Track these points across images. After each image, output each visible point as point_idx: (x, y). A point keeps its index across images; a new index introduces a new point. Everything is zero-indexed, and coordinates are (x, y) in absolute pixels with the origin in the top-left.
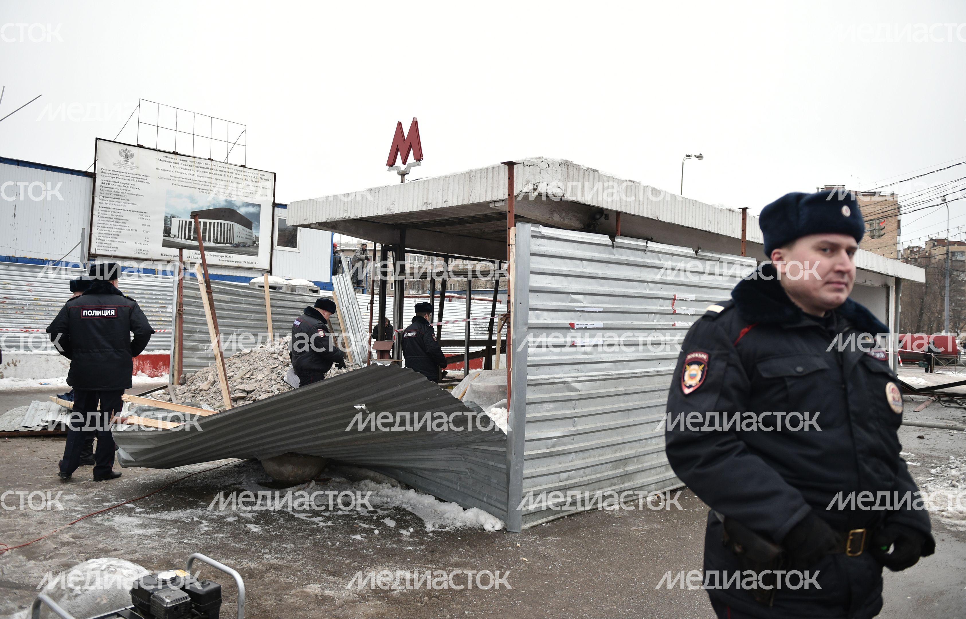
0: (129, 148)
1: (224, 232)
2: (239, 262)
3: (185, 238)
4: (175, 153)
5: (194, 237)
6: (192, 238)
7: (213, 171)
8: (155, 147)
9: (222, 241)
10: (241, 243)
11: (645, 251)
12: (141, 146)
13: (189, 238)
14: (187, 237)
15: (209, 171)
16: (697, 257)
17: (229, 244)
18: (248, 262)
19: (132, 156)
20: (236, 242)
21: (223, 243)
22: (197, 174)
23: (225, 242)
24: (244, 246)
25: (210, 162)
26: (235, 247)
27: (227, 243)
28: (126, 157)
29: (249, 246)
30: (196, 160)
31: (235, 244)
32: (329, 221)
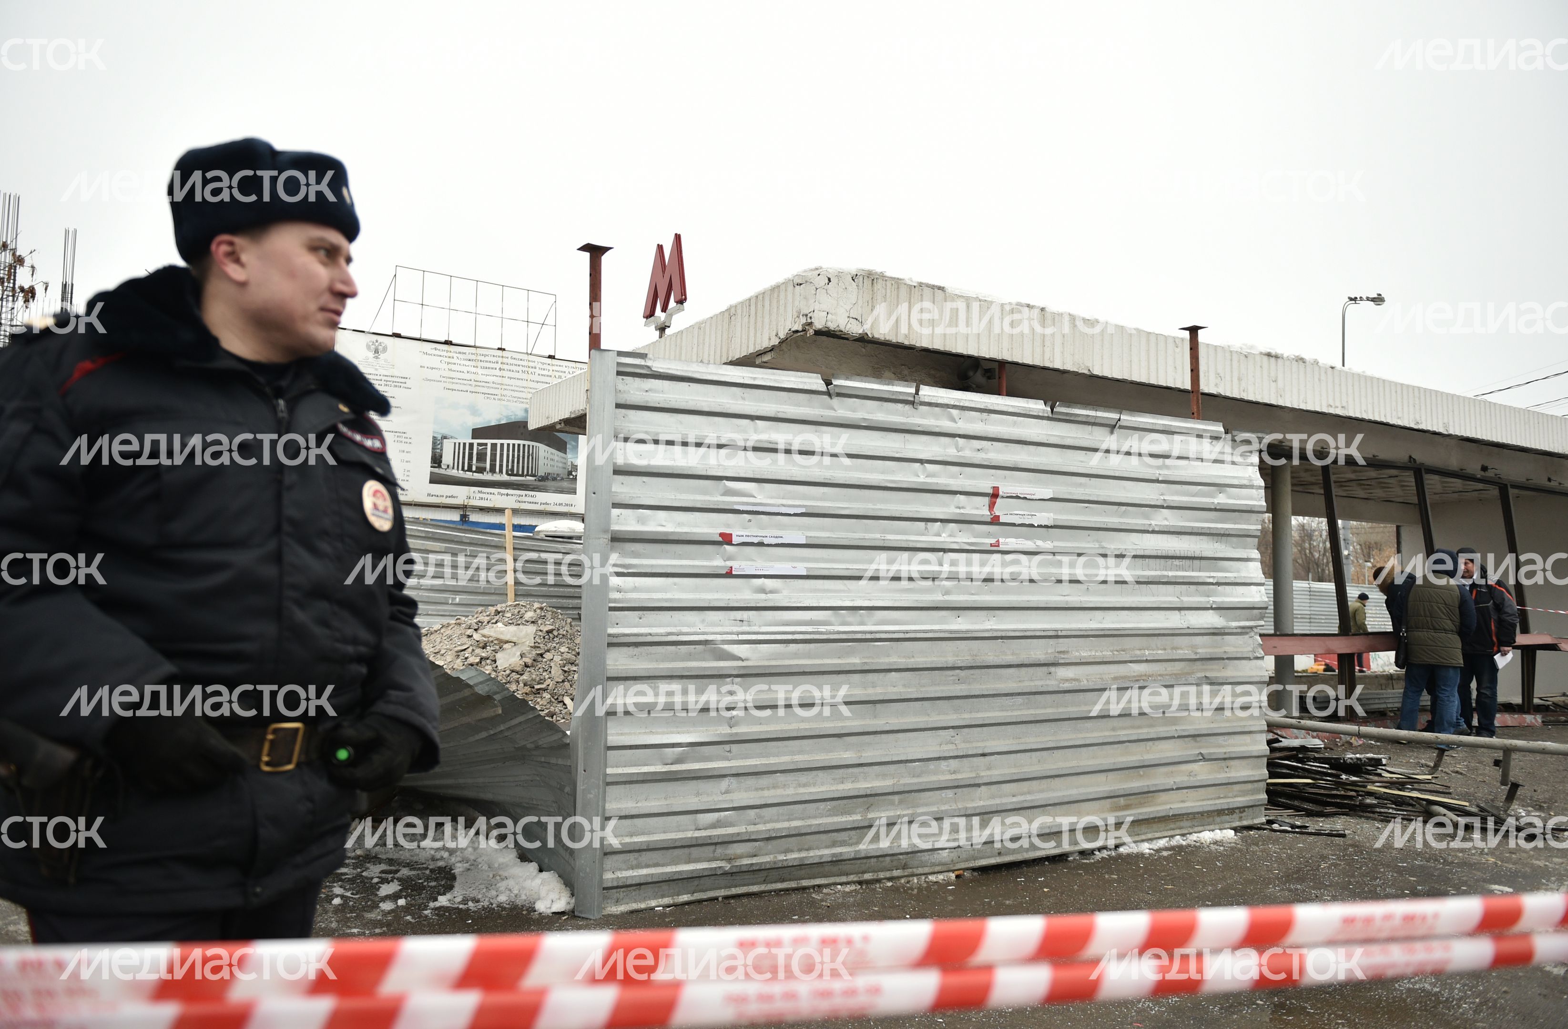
0: (380, 338)
1: (524, 458)
2: (546, 504)
3: (463, 469)
4: (448, 343)
5: (477, 467)
6: (474, 469)
7: (505, 367)
8: (418, 336)
9: (520, 473)
10: (549, 474)
11: (912, 403)
12: (397, 336)
13: (470, 469)
14: (466, 468)
15: (498, 366)
16: (1053, 418)
17: (531, 476)
18: (560, 504)
19: (385, 349)
20: (541, 473)
21: (522, 475)
22: (480, 371)
23: (525, 473)
24: (554, 479)
25: (500, 353)
26: (539, 481)
27: (528, 475)
28: (376, 351)
29: (562, 479)
30: (479, 351)
31: (540, 476)
32: (573, 416)
